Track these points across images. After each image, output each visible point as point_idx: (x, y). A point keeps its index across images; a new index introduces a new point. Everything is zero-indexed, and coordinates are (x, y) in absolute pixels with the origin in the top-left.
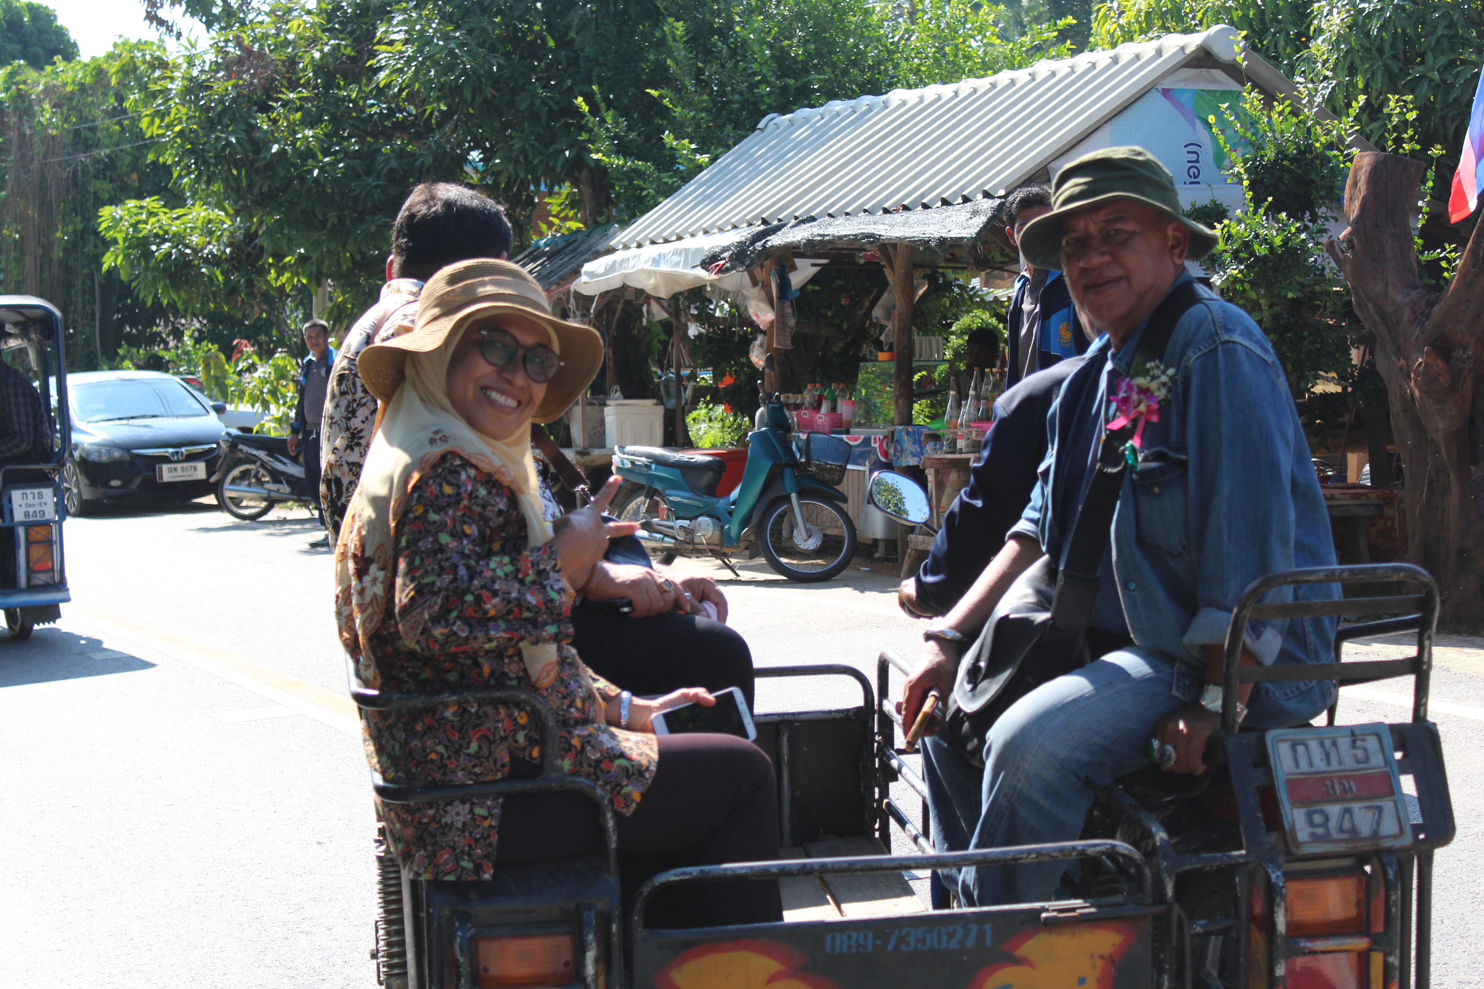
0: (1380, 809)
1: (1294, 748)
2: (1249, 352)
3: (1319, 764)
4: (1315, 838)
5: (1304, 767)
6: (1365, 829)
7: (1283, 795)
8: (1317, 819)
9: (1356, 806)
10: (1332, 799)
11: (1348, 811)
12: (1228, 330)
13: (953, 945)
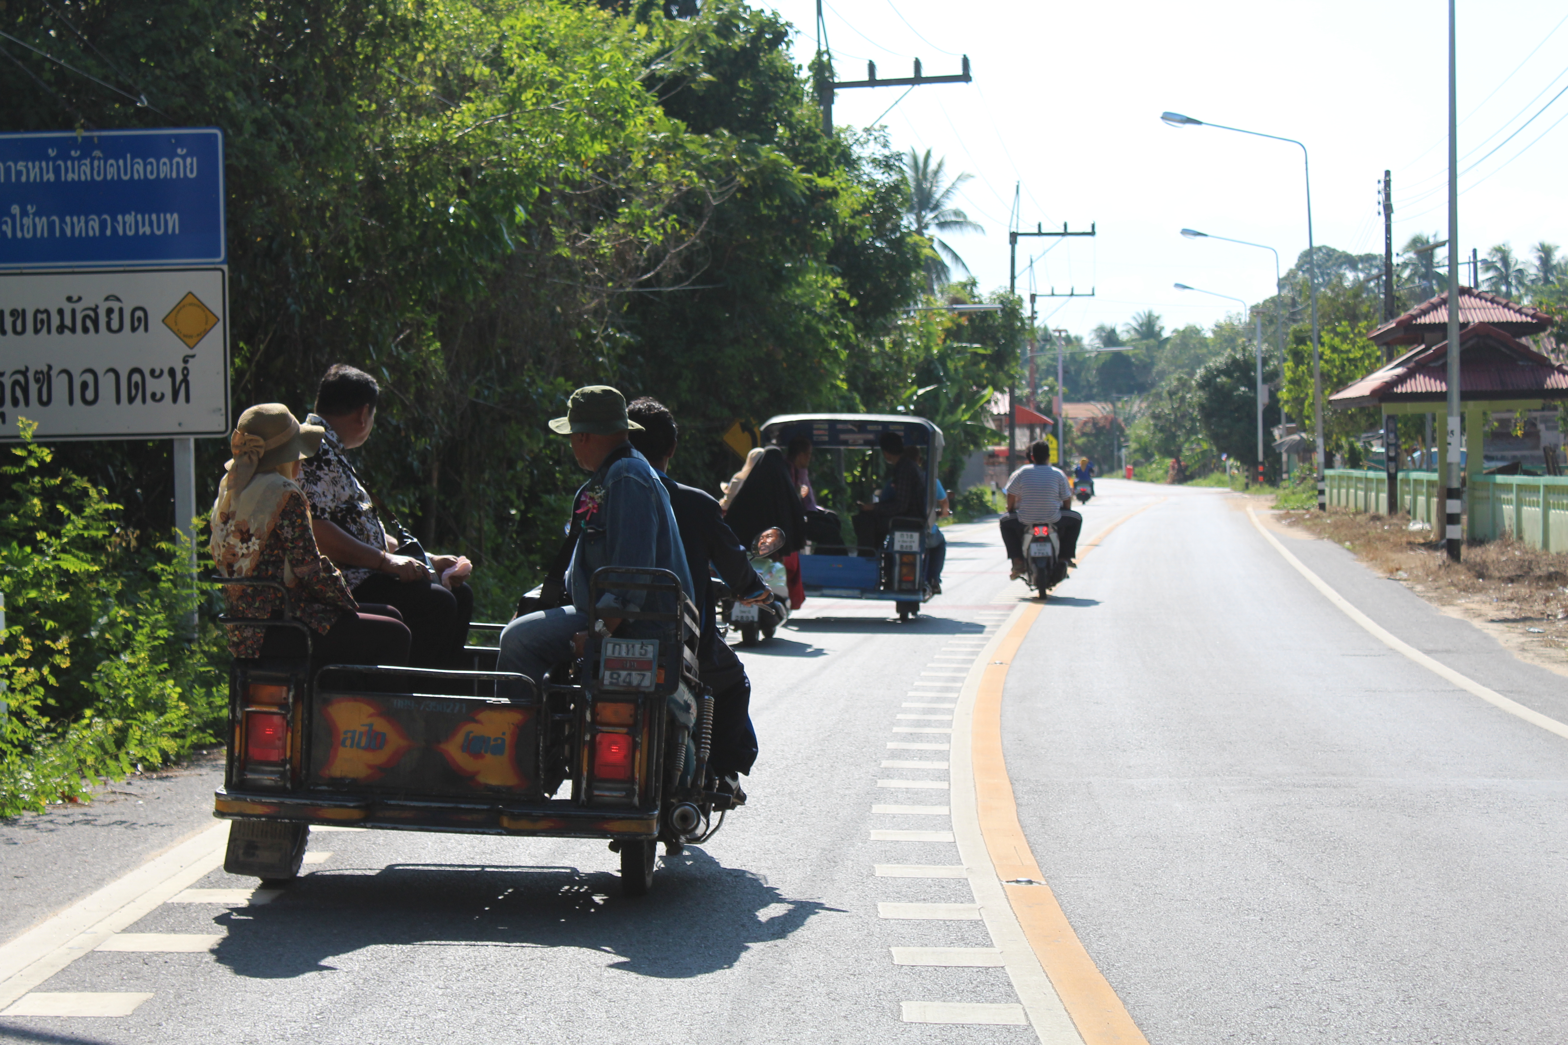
0: (644, 675)
1: (614, 647)
2: (637, 482)
3: (624, 654)
4: (611, 684)
5: (616, 655)
6: (635, 682)
7: (602, 664)
8: (615, 676)
9: (634, 673)
10: (624, 669)
11: (630, 675)
12: (628, 472)
13: (448, 711)
